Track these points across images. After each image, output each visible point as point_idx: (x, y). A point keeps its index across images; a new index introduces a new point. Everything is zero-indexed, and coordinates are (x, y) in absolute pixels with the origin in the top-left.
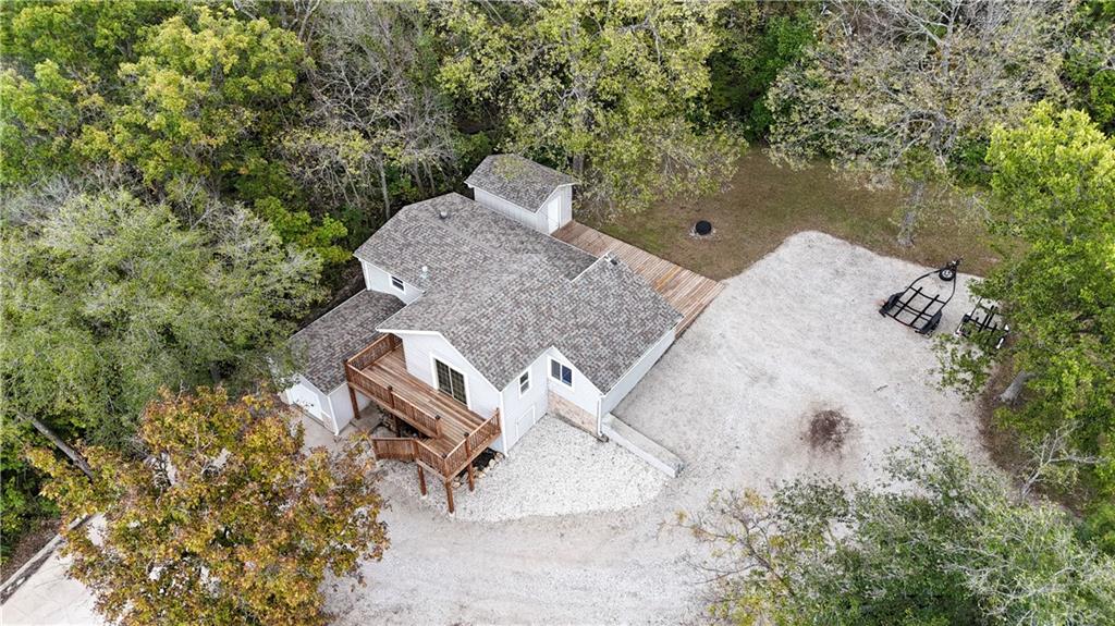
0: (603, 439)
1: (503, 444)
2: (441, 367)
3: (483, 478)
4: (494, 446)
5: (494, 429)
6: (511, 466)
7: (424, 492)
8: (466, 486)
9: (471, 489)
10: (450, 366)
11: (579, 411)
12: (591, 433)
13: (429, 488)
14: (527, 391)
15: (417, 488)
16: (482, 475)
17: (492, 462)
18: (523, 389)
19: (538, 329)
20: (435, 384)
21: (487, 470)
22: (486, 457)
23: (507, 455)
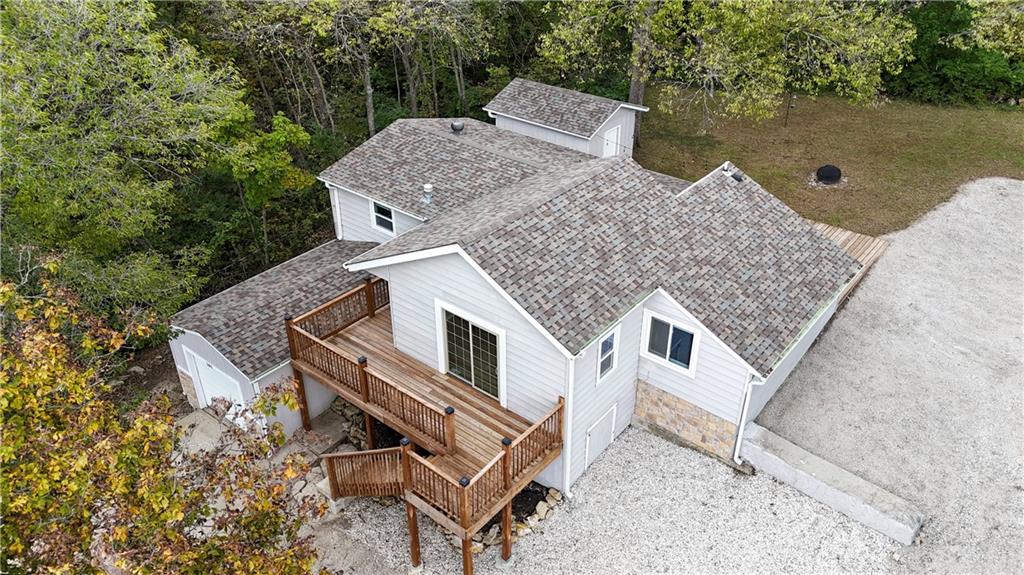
0: (744, 471)
1: (564, 472)
2: (456, 326)
3: (525, 536)
4: (546, 477)
5: (549, 441)
6: (577, 514)
7: (417, 559)
8: (495, 551)
9: (506, 556)
10: (474, 320)
11: (698, 417)
12: (719, 458)
13: (427, 552)
14: (609, 373)
15: (404, 553)
16: (524, 531)
17: (541, 507)
18: (606, 365)
19: (631, 260)
20: (442, 366)
21: (532, 521)
22: (530, 499)
23: (569, 495)
